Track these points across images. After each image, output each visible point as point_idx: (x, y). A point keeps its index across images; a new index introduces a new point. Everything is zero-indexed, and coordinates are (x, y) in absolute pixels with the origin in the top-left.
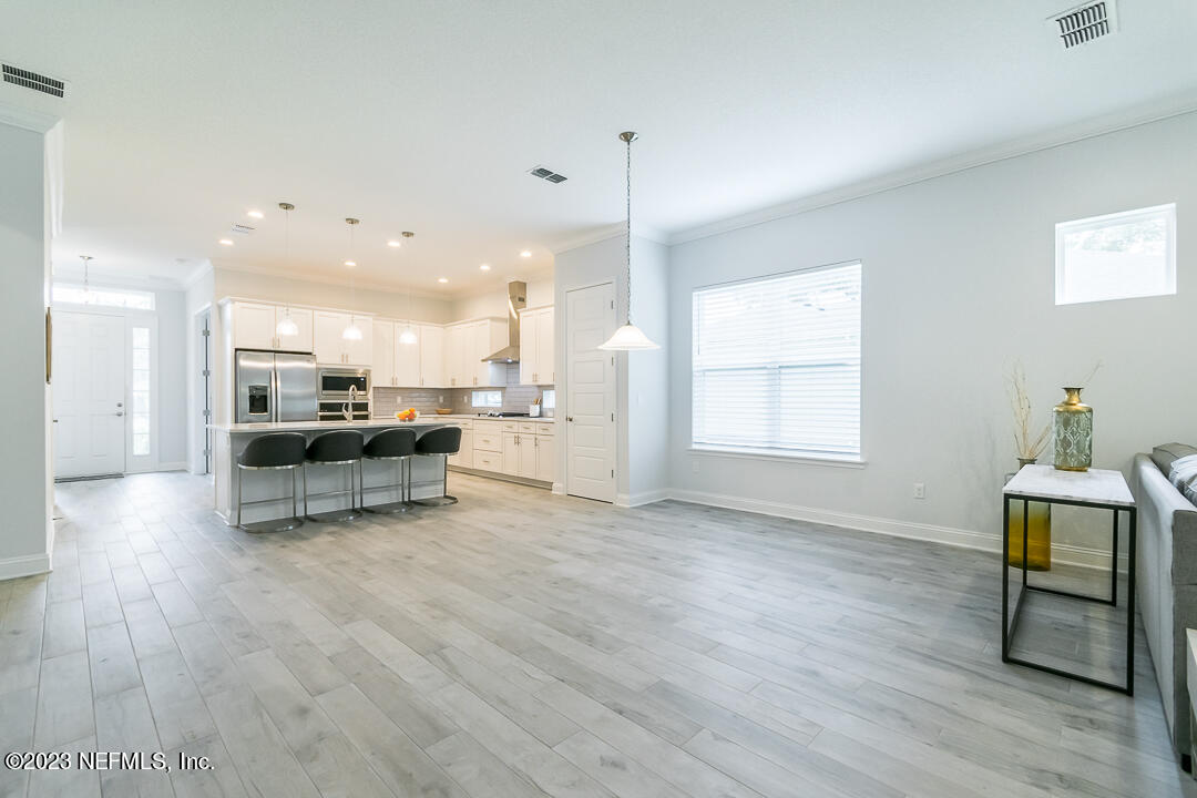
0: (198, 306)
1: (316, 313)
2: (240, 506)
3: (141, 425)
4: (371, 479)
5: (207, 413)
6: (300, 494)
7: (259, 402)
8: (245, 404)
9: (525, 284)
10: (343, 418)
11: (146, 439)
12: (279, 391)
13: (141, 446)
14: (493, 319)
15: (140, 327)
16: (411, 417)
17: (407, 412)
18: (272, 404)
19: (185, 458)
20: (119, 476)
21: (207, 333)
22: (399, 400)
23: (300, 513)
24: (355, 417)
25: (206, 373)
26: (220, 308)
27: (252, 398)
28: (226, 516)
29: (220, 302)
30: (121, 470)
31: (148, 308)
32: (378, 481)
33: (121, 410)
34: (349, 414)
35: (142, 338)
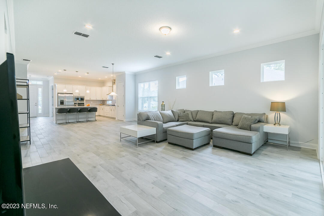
0: (51, 84)
1: (73, 86)
2: (57, 120)
3: (40, 107)
4: (80, 116)
5: (53, 105)
6: (67, 119)
7: (62, 103)
8: (59, 103)
9: (115, 80)
10: (76, 106)
11: (41, 110)
12: (66, 100)
13: (40, 111)
14: (109, 86)
15: (40, 88)
16: (89, 105)
17: (88, 105)
18: (64, 103)
19: (49, 114)
20: (36, 117)
21: (53, 89)
22: (92, 102)
23: (67, 122)
24: (78, 106)
25: (53, 97)
26: (55, 85)
27: (61, 102)
28: (54, 122)
29: (55, 84)
30: (36, 116)
31: (41, 84)
32: (82, 116)
33: (36, 104)
34: (77, 105)
35: (40, 90)
